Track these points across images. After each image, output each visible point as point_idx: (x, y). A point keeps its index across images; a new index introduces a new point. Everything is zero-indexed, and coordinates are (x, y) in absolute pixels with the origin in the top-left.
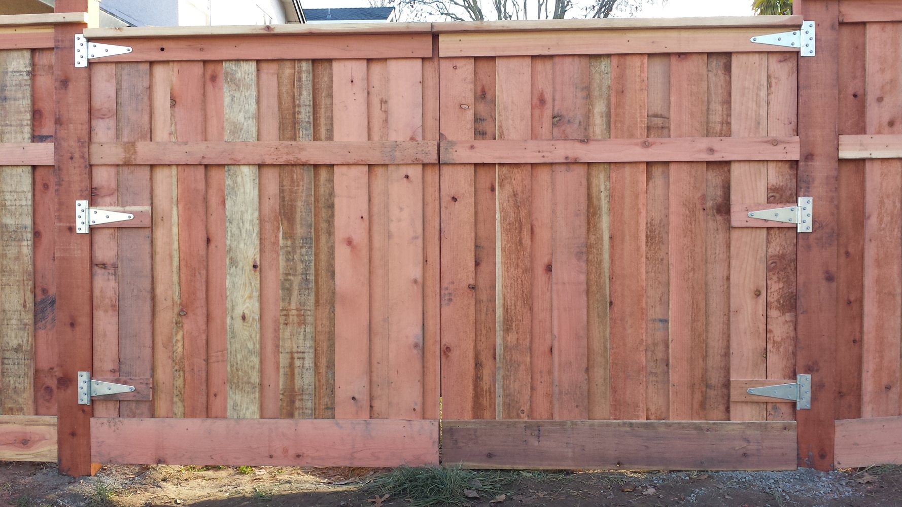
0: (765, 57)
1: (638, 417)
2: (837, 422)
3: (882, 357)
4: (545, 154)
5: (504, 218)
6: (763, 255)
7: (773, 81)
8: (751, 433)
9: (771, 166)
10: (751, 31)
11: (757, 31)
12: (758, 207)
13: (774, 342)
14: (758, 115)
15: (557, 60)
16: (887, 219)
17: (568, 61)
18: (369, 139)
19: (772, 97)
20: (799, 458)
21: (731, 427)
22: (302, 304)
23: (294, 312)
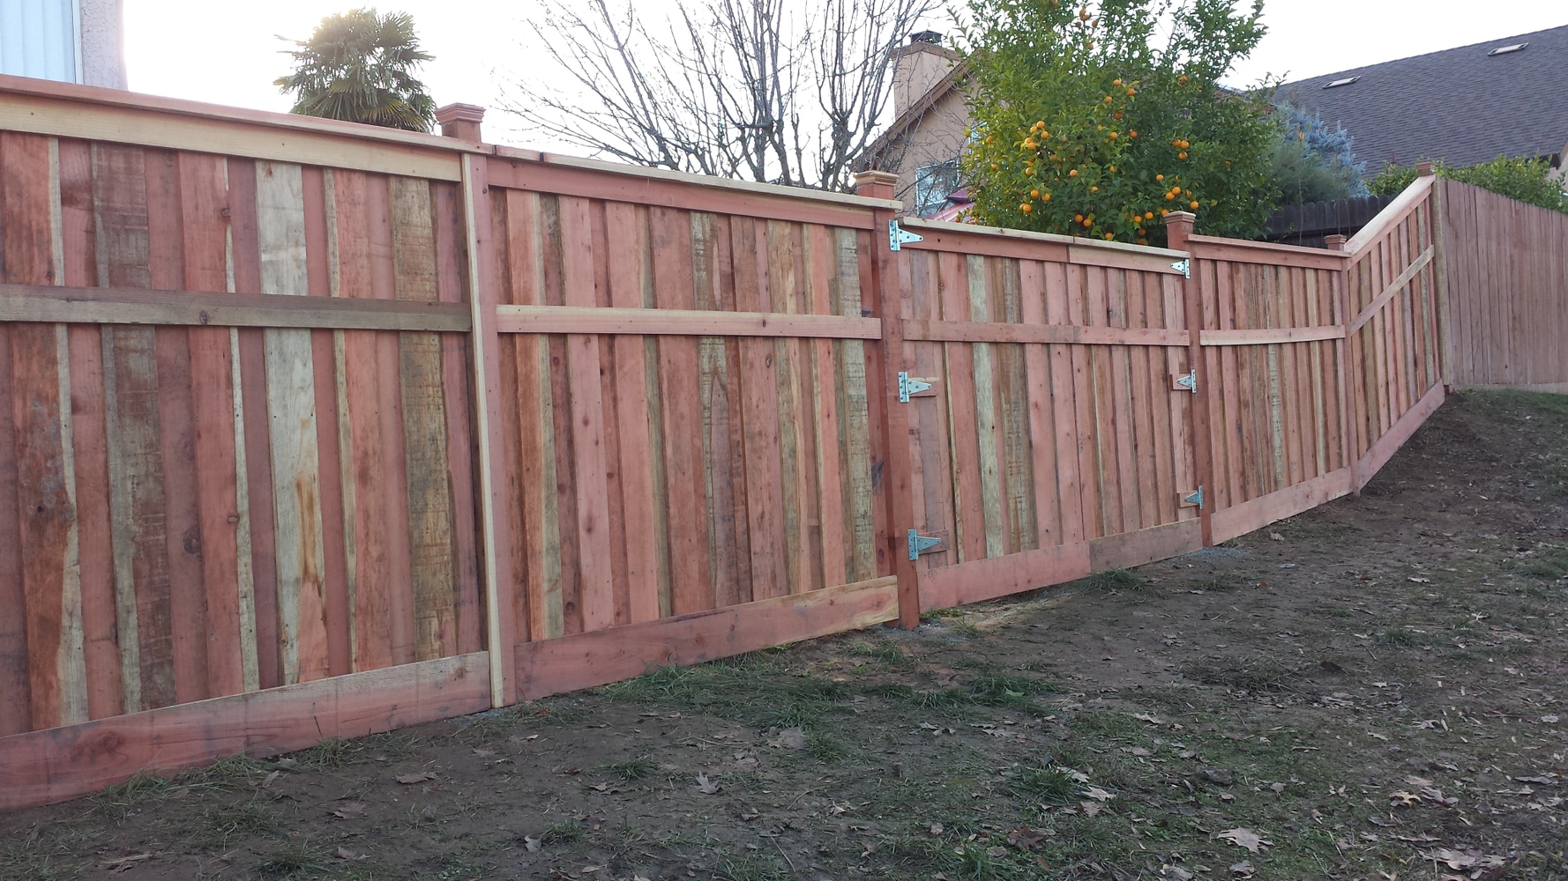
4: (1109, 338)
5: (1097, 385)
8: (1189, 527)
9: (1180, 349)
13: (1188, 466)
14: (1173, 315)
19: (1177, 303)
21: (1182, 525)
22: (1018, 457)
23: (1014, 464)
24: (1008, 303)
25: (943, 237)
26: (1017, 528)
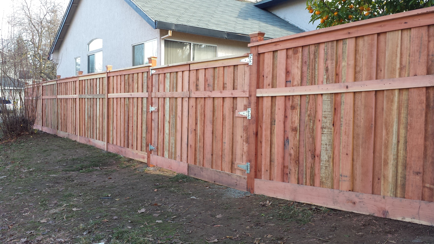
0: (244, 65)
1: (219, 169)
2: (255, 179)
3: (266, 160)
4: (205, 95)
5: (200, 112)
6: (243, 125)
7: (246, 73)
8: (238, 178)
9: (245, 98)
10: (240, 58)
11: (241, 58)
12: (241, 111)
13: (244, 152)
14: (242, 83)
15: (208, 69)
16: (267, 116)
17: (210, 69)
18: (182, 91)
19: (245, 77)
20: (247, 188)
21: (234, 176)
22: (173, 132)
23: (172, 133)
24: (174, 86)
25: (160, 70)
26: (171, 152)
